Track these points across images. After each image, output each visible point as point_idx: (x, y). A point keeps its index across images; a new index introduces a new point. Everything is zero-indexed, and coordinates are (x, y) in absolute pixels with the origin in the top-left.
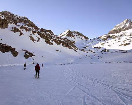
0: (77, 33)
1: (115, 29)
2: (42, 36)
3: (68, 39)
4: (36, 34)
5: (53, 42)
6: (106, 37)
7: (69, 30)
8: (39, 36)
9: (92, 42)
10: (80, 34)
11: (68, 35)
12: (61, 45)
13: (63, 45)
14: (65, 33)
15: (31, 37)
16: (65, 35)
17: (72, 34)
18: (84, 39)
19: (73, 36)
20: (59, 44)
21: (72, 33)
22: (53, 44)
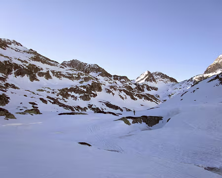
0: (160, 74)
1: (216, 62)
2: (127, 93)
3: (148, 86)
4: (122, 92)
5: (136, 97)
6: (198, 79)
7: (149, 72)
8: (125, 94)
9: (180, 87)
10: (164, 76)
11: (147, 80)
12: (143, 99)
13: (145, 99)
14: (144, 76)
15: (120, 96)
16: (143, 79)
17: (153, 78)
18: (169, 83)
19: (154, 80)
20: (141, 98)
21: (152, 76)
22: (136, 99)
